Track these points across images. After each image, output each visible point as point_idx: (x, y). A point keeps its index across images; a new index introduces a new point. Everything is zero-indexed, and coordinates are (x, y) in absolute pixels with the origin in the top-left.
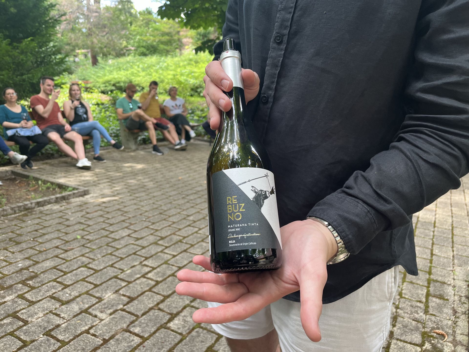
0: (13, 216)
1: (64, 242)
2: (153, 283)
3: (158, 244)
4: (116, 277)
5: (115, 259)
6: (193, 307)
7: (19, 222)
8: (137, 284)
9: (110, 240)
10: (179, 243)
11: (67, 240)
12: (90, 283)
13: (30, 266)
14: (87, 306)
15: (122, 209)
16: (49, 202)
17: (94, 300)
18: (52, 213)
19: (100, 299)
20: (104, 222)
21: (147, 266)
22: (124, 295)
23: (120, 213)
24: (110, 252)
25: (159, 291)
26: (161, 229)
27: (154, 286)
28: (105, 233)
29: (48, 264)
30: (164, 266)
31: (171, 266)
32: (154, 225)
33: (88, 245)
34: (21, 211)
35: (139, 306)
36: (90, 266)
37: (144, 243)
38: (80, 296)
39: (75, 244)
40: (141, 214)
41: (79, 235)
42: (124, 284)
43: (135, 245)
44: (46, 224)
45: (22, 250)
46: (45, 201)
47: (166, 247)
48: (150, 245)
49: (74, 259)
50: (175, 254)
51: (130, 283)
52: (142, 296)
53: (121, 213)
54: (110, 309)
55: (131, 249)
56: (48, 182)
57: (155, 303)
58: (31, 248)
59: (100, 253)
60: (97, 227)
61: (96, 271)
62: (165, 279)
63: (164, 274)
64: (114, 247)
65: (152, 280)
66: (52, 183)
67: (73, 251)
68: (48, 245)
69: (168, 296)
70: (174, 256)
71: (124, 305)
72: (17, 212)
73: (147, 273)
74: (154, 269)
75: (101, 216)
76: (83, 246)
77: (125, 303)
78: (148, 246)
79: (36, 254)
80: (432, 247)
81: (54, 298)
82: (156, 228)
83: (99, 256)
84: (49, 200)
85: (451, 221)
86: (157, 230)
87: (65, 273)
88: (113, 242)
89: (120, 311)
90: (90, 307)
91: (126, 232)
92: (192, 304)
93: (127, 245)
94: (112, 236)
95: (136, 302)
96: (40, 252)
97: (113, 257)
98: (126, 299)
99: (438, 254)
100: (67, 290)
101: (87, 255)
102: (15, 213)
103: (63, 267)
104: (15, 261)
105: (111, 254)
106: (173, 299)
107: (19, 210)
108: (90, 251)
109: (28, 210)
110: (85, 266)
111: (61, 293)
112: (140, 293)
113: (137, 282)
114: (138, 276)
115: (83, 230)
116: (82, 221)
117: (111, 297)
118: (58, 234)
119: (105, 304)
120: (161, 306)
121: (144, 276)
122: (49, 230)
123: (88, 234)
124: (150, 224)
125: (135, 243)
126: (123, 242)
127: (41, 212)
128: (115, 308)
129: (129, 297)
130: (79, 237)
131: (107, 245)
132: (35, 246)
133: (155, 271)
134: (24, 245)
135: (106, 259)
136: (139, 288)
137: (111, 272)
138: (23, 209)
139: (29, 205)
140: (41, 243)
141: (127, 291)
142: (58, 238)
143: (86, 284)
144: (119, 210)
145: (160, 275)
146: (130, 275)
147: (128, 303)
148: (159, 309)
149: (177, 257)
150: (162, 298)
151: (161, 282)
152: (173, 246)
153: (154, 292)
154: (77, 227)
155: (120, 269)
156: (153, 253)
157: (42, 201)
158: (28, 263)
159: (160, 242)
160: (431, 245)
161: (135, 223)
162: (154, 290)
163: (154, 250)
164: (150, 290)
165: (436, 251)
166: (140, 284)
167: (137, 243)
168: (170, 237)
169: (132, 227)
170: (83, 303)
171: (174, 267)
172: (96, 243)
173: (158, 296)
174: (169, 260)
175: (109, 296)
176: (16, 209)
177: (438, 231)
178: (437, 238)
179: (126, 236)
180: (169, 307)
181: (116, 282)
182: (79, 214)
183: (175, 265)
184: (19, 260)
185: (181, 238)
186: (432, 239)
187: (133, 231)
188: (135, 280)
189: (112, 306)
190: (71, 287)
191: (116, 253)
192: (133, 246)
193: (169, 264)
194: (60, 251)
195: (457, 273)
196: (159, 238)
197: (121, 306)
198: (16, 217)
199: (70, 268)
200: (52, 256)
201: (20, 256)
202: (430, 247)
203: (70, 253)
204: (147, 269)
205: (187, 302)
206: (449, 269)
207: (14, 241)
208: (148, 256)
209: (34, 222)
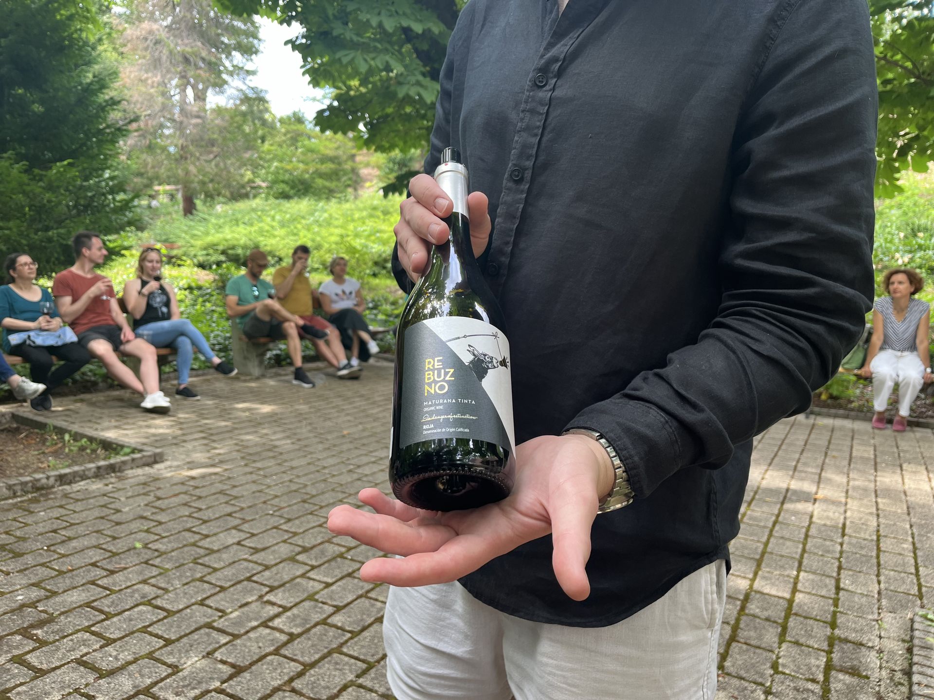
0: (11, 501)
1: (108, 554)
2: (284, 638)
3: (298, 562)
4: (209, 626)
5: (208, 590)
6: (360, 686)
7: (21, 513)
8: (250, 639)
9: (202, 552)
10: (339, 559)
11: (114, 550)
12: (157, 636)
13: (38, 601)
14: (148, 681)
15: (228, 492)
16: (83, 477)
17: (164, 671)
18: (87, 496)
19: (175, 669)
20: (190, 516)
21: (273, 604)
22: (223, 662)
23: (223, 499)
24: (199, 575)
25: (295, 655)
26: (304, 532)
27: (285, 644)
28: (191, 538)
29: (76, 597)
30: (307, 604)
31: (321, 605)
32: (290, 524)
33: (157, 562)
34: (27, 492)
35: (253, 684)
36: (159, 602)
37: (268, 558)
38: (135, 661)
39: (131, 560)
40: (265, 502)
41: (139, 541)
42: (224, 639)
43: (250, 561)
44: (75, 518)
45: (26, 569)
46: (75, 474)
47: (313, 568)
48: (280, 562)
49: (127, 588)
50: (330, 580)
51: (236, 637)
52: (260, 663)
53: (227, 498)
54: (194, 688)
55: (243, 570)
56: (83, 436)
57: (286, 678)
58: (42, 565)
59: (179, 578)
60: (177, 526)
61: (170, 613)
62: (308, 630)
63: (306, 620)
64: (209, 567)
65: (281, 631)
66: (91, 439)
67: (125, 572)
68: (76, 561)
69: (313, 665)
70: (328, 585)
71: (223, 682)
72: (19, 494)
73: (272, 619)
74: (286, 609)
75: (185, 504)
76: (146, 563)
77: (225, 677)
78: (276, 564)
79: (52, 577)
80: (839, 574)
81: (85, 664)
82: (293, 530)
83: (177, 584)
84: (84, 471)
85: (875, 524)
86: (295, 534)
87: (108, 616)
88: (206, 555)
89: (213, 694)
90: (155, 684)
91: (234, 537)
92: (361, 681)
93: (234, 562)
94: (206, 543)
95: (247, 675)
96: (61, 573)
97: (206, 586)
98: (227, 670)
99: (850, 588)
100: (109, 649)
101: (153, 581)
102: (15, 496)
103: (105, 605)
104: (11, 589)
105: (201, 580)
106: (321, 671)
107: (22, 490)
108: (160, 574)
109: (40, 490)
110: (149, 603)
111: (98, 655)
112: (255, 658)
113: (252, 635)
114: (255, 623)
115: (148, 531)
116: (147, 514)
117: (198, 665)
118: (98, 538)
119: (185, 678)
120: (297, 684)
121: (265, 624)
122: (81, 529)
123: (157, 540)
124: (282, 521)
125: (250, 558)
126: (226, 556)
127: (66, 496)
128: (204, 687)
129: (233, 666)
130: (138, 545)
131: (195, 561)
132: (50, 562)
133: (289, 614)
134: (29, 560)
135: (190, 589)
136: (255, 649)
137: (200, 615)
138: (30, 489)
139: (44, 481)
140: (63, 556)
141: (230, 653)
142: (98, 547)
143: (148, 637)
144: (221, 492)
145: (298, 621)
146: (238, 623)
147: (231, 677)
148: (293, 690)
149: (334, 587)
150: (300, 668)
151: (300, 635)
152: (326, 565)
153: (285, 657)
154: (134, 526)
155: (217, 610)
156: (286, 578)
157: (70, 473)
158: (35, 594)
159: (300, 558)
160: (836, 570)
161: (252, 520)
162: (284, 651)
163: (287, 572)
164: (276, 653)
165: (845, 583)
166: (257, 640)
167: (254, 558)
168: (321, 547)
169: (246, 527)
170: (142, 676)
171: (326, 607)
172: (172, 556)
173: (292, 664)
174: (317, 593)
175: (192, 662)
176: (18, 488)
177: (850, 543)
178: (848, 558)
179: (234, 544)
180: (313, 685)
181: (208, 635)
182: (142, 501)
183: (329, 602)
184: (19, 587)
185: (343, 550)
186: (839, 559)
187: (248, 535)
188: (247, 632)
189: (200, 683)
190: (118, 643)
191: (212, 579)
192: (246, 564)
193: (317, 601)
194: (99, 572)
195: (885, 626)
196: (300, 549)
197: (217, 684)
198: (16, 504)
199: (117, 605)
200: (84, 581)
201: (20, 581)
202: (835, 574)
203: (119, 577)
204: (273, 610)
205: (351, 677)
206: (870, 617)
207: (11, 551)
208: (276, 584)
209: (51, 514)
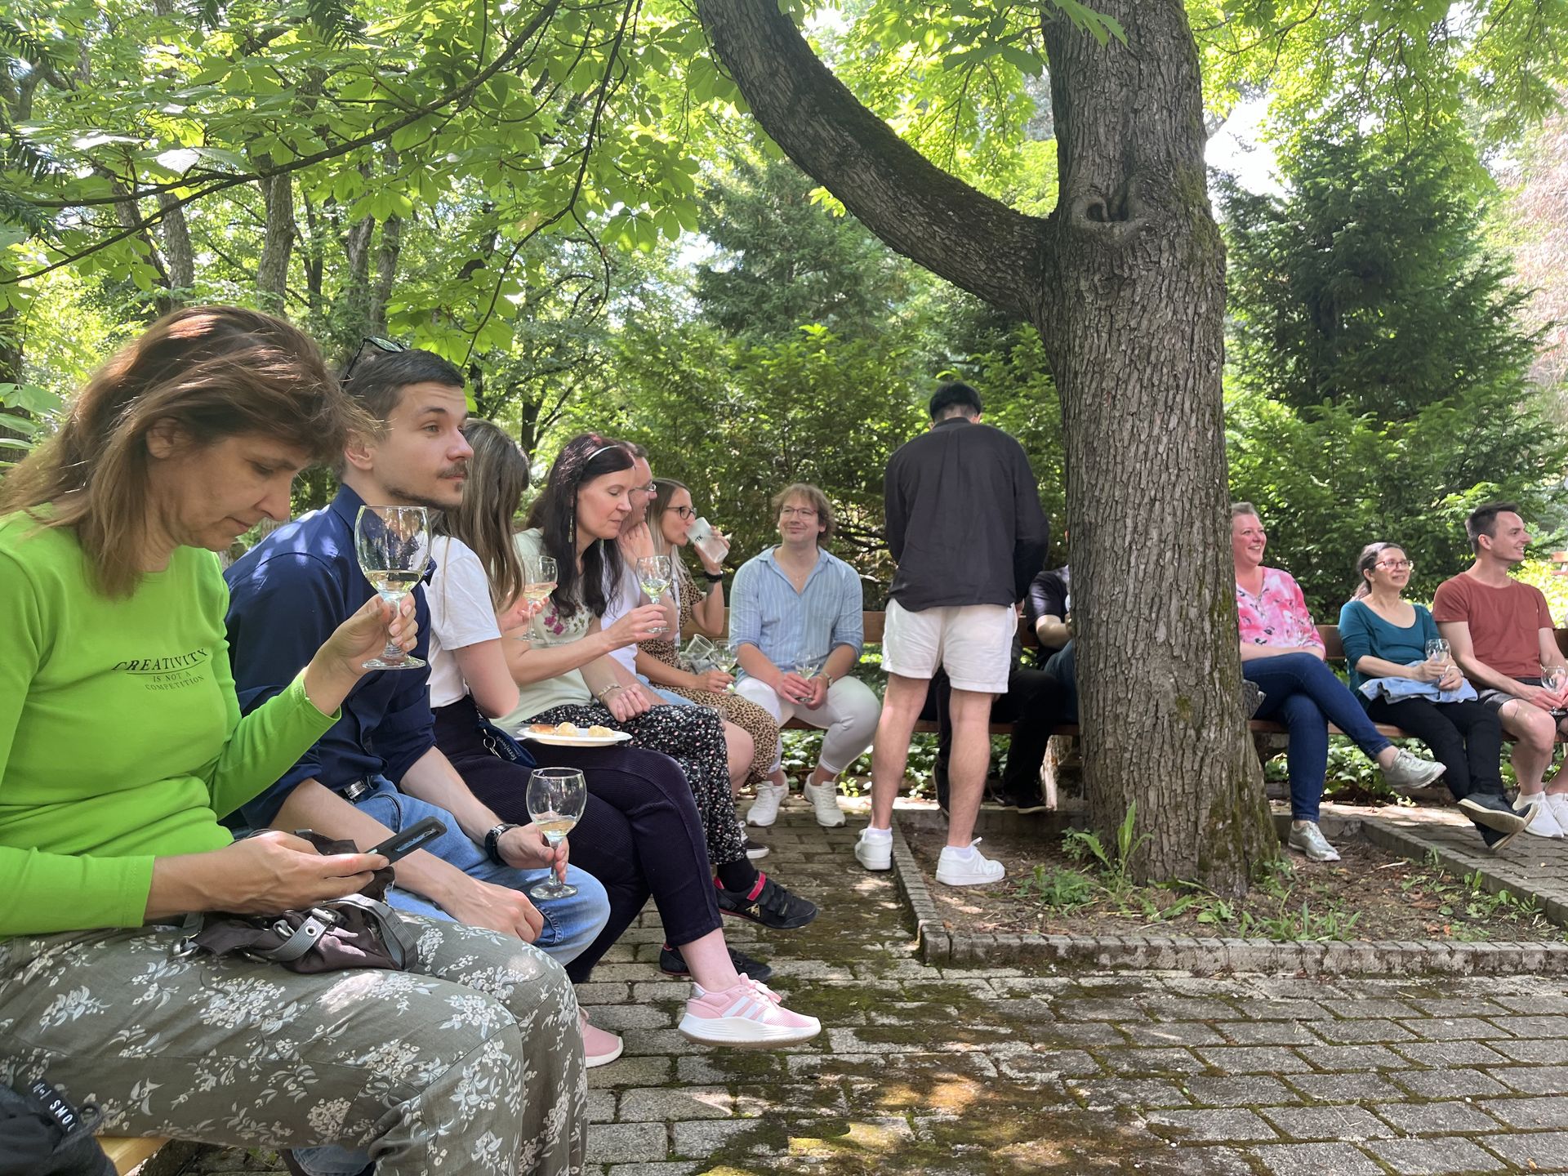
0: (1383, 982)
16: (1520, 969)
34: (1412, 973)
56: (1502, 885)
66: (1519, 894)
72: (1397, 971)
84: (1520, 955)
102: (1390, 975)
107: (1403, 966)
109: (1439, 979)
127: (1489, 998)
138: (1418, 968)
176: (1396, 961)
198: (1392, 990)
209: (1466, 1029)
